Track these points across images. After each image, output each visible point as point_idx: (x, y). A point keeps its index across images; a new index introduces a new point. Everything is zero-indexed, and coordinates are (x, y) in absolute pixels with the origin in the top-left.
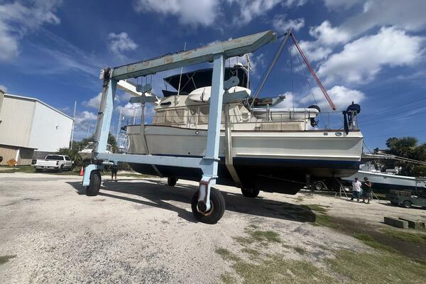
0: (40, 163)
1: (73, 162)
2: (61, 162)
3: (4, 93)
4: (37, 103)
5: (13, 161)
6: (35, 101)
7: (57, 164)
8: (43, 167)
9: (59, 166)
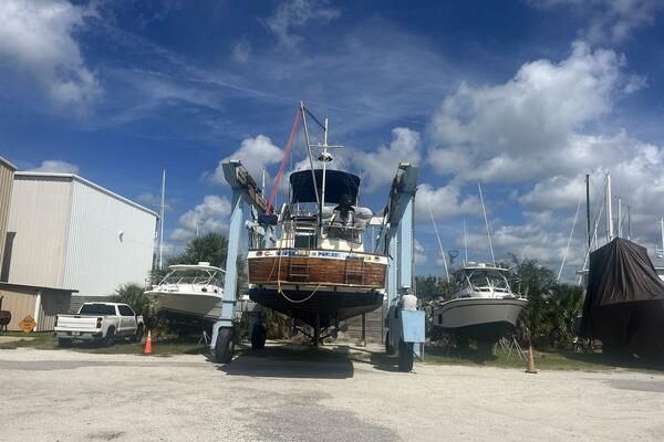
0: (67, 323)
1: (140, 319)
2: (108, 320)
3: (14, 170)
4: (75, 182)
5: (28, 321)
6: (70, 179)
7: (99, 326)
8: (69, 333)
9: (104, 330)
